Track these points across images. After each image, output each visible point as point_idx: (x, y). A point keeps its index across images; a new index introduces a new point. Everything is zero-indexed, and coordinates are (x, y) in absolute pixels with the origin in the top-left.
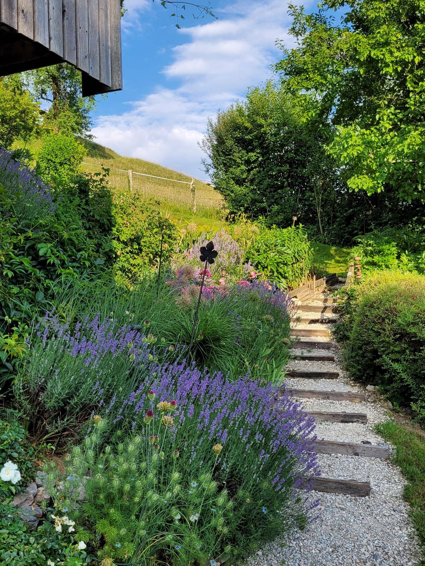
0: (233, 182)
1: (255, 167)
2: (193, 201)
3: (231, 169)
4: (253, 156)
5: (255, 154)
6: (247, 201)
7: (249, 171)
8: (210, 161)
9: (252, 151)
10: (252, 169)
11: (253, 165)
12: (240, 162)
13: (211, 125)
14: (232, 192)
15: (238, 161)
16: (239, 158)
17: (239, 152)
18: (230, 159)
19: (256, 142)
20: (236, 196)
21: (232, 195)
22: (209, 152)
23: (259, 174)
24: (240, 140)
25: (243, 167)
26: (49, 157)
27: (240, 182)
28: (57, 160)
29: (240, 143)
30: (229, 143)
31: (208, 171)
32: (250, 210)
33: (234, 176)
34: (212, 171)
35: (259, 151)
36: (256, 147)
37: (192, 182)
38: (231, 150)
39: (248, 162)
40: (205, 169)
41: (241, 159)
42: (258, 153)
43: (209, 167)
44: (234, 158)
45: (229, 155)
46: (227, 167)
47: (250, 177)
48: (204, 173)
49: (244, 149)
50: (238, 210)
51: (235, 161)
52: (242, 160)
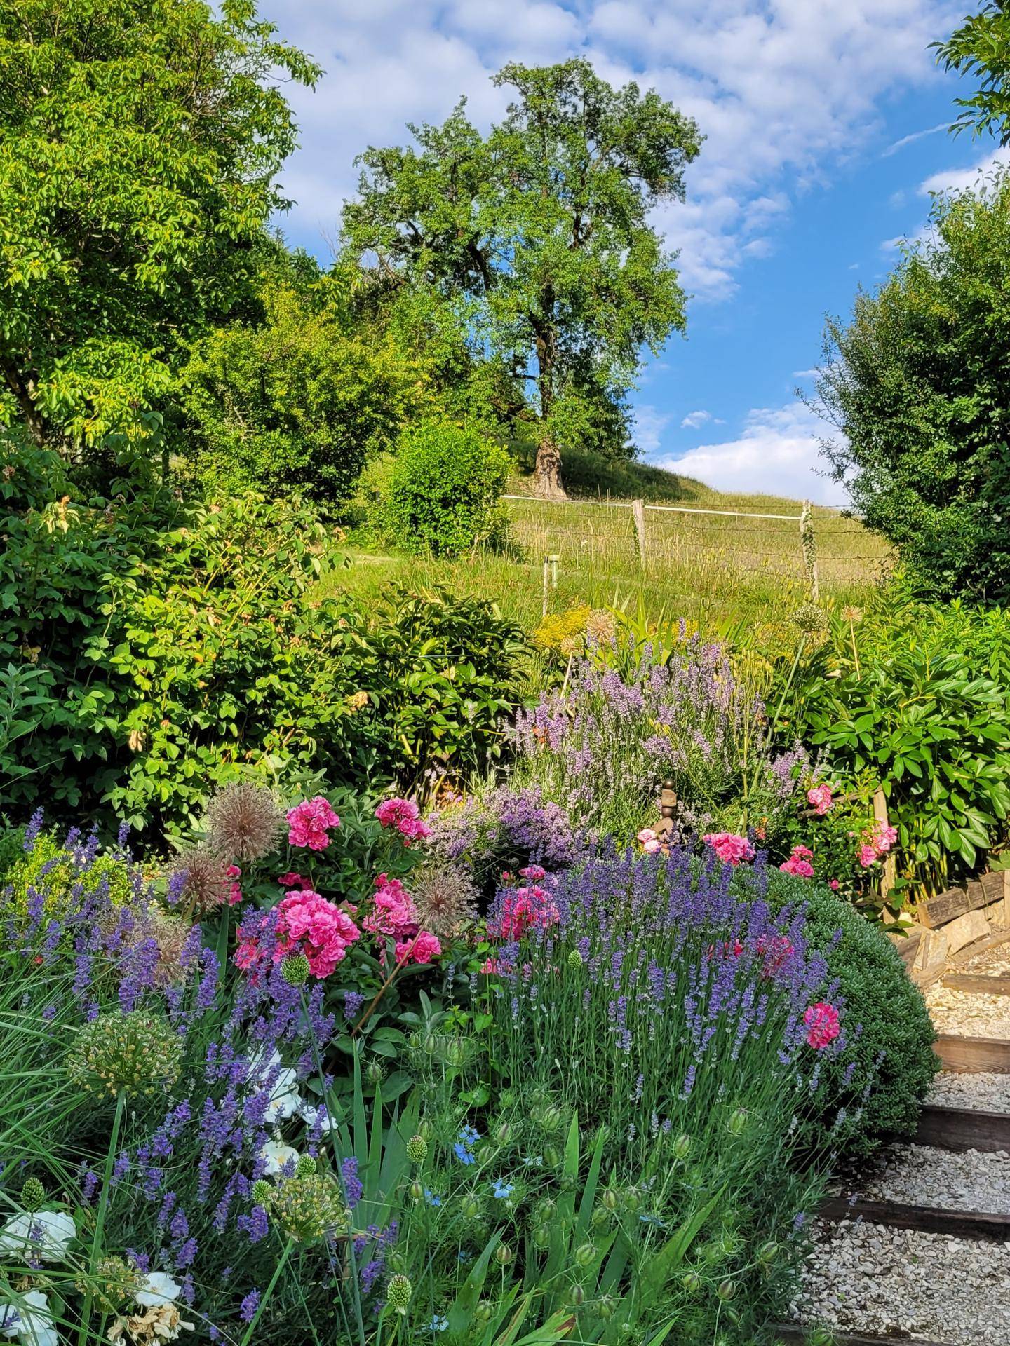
0: (916, 496)
1: (984, 442)
2: (810, 568)
3: (905, 458)
4: (968, 407)
5: (974, 400)
6: (963, 550)
7: (960, 456)
8: (842, 442)
9: (967, 390)
10: (972, 449)
11: (975, 437)
12: (933, 430)
13: (836, 336)
14: (915, 527)
15: (923, 430)
16: (928, 420)
17: (926, 402)
18: (901, 427)
19: (974, 361)
20: (929, 538)
21: (917, 535)
22: (840, 417)
23: (995, 463)
24: (926, 363)
25: (944, 447)
26: (414, 488)
27: (939, 494)
28: (437, 494)
29: (926, 375)
30: (892, 377)
31: (840, 473)
32: (976, 579)
33: (916, 477)
34: (853, 472)
35: (986, 388)
36: (979, 377)
37: (804, 514)
38: (897, 399)
39: (957, 430)
40: (833, 469)
41: (931, 421)
42: (985, 396)
43: (845, 460)
44: (912, 422)
45: (895, 414)
46: (894, 450)
47: (970, 474)
48: (830, 480)
49: (938, 389)
50: (937, 581)
51: (915, 430)
52: (936, 426)
